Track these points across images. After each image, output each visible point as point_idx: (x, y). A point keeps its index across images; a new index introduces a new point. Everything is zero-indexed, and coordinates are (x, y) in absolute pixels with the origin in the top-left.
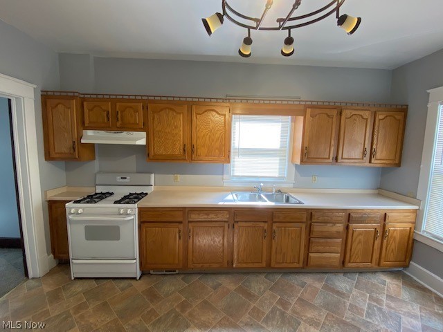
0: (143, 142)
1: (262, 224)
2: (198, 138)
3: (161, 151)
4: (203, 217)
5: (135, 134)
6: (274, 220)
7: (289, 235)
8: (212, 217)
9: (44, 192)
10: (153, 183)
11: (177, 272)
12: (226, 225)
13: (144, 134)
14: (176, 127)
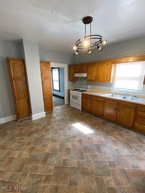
0: (86, 76)
1: (115, 105)
2: (100, 74)
3: (90, 79)
4: (96, 99)
5: (84, 74)
6: (120, 105)
7: (126, 112)
8: (98, 99)
9: (68, 88)
10: (89, 88)
11: (90, 113)
12: (102, 103)
13: (86, 73)
14: (94, 71)
